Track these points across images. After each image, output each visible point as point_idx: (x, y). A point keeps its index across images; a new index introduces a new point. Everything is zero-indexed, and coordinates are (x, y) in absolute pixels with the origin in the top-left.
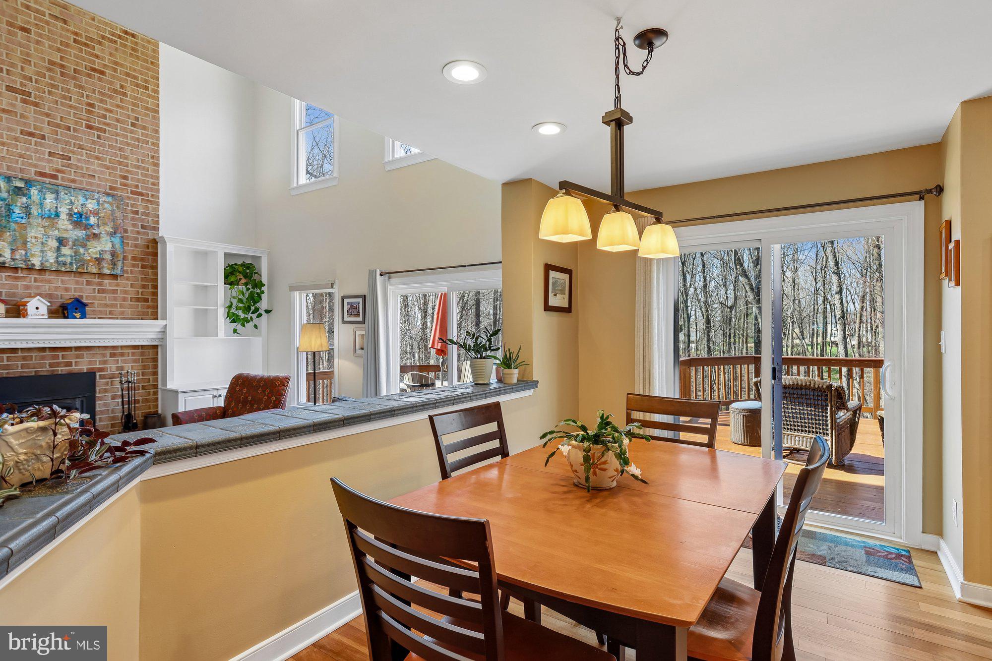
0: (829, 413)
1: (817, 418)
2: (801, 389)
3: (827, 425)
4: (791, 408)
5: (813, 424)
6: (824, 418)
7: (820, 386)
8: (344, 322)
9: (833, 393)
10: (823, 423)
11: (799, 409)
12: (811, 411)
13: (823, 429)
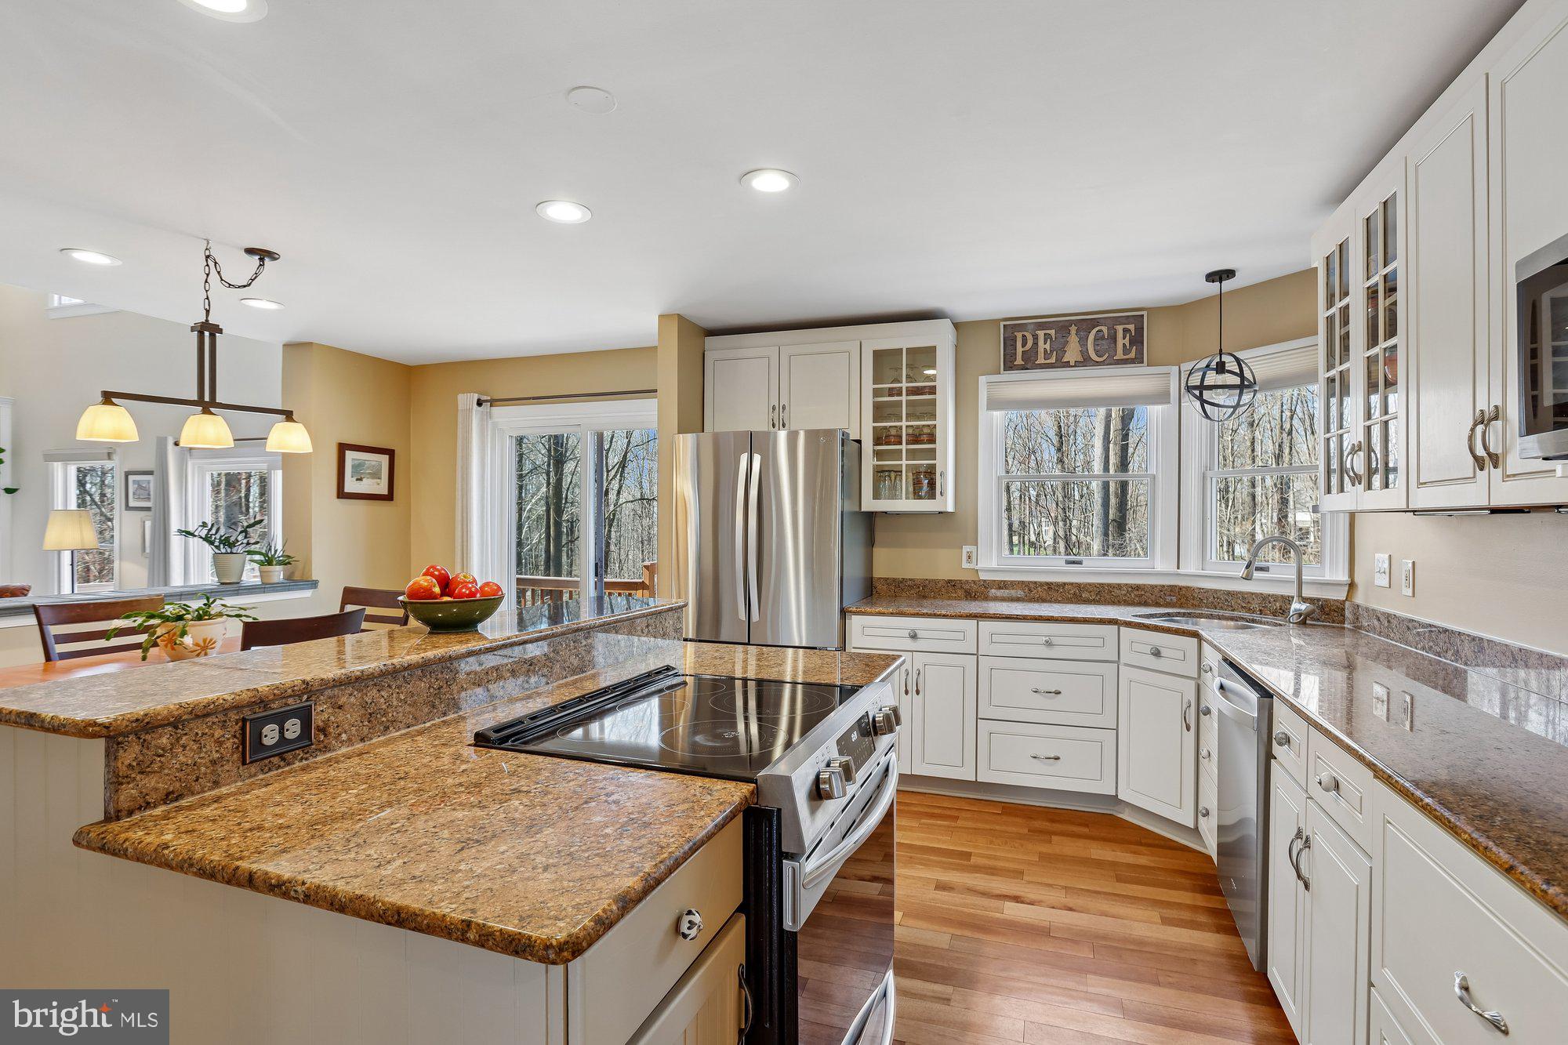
8: (128, 508)
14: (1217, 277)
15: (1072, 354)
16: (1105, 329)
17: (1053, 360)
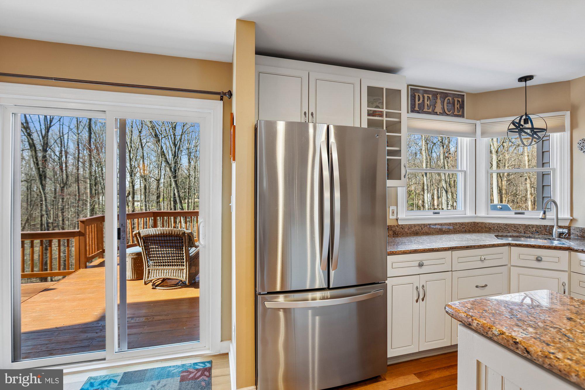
0: (184, 251)
1: (177, 255)
2: (167, 236)
3: (183, 259)
4: (161, 250)
5: (175, 259)
6: (182, 255)
7: (178, 233)
9: (186, 237)
10: (181, 258)
11: (166, 251)
12: (173, 251)
13: (181, 262)
14: (524, 79)
15: (438, 109)
16: (450, 99)
17: (430, 110)
